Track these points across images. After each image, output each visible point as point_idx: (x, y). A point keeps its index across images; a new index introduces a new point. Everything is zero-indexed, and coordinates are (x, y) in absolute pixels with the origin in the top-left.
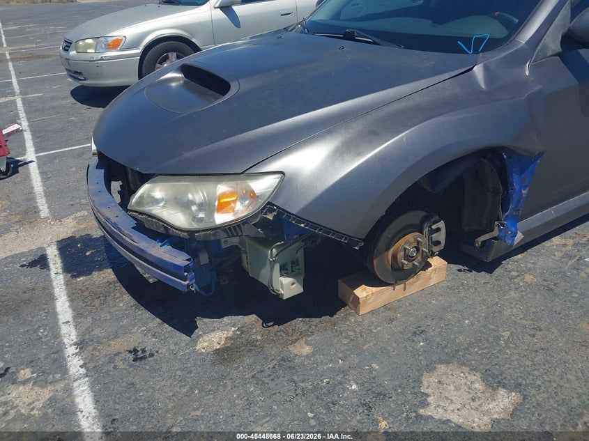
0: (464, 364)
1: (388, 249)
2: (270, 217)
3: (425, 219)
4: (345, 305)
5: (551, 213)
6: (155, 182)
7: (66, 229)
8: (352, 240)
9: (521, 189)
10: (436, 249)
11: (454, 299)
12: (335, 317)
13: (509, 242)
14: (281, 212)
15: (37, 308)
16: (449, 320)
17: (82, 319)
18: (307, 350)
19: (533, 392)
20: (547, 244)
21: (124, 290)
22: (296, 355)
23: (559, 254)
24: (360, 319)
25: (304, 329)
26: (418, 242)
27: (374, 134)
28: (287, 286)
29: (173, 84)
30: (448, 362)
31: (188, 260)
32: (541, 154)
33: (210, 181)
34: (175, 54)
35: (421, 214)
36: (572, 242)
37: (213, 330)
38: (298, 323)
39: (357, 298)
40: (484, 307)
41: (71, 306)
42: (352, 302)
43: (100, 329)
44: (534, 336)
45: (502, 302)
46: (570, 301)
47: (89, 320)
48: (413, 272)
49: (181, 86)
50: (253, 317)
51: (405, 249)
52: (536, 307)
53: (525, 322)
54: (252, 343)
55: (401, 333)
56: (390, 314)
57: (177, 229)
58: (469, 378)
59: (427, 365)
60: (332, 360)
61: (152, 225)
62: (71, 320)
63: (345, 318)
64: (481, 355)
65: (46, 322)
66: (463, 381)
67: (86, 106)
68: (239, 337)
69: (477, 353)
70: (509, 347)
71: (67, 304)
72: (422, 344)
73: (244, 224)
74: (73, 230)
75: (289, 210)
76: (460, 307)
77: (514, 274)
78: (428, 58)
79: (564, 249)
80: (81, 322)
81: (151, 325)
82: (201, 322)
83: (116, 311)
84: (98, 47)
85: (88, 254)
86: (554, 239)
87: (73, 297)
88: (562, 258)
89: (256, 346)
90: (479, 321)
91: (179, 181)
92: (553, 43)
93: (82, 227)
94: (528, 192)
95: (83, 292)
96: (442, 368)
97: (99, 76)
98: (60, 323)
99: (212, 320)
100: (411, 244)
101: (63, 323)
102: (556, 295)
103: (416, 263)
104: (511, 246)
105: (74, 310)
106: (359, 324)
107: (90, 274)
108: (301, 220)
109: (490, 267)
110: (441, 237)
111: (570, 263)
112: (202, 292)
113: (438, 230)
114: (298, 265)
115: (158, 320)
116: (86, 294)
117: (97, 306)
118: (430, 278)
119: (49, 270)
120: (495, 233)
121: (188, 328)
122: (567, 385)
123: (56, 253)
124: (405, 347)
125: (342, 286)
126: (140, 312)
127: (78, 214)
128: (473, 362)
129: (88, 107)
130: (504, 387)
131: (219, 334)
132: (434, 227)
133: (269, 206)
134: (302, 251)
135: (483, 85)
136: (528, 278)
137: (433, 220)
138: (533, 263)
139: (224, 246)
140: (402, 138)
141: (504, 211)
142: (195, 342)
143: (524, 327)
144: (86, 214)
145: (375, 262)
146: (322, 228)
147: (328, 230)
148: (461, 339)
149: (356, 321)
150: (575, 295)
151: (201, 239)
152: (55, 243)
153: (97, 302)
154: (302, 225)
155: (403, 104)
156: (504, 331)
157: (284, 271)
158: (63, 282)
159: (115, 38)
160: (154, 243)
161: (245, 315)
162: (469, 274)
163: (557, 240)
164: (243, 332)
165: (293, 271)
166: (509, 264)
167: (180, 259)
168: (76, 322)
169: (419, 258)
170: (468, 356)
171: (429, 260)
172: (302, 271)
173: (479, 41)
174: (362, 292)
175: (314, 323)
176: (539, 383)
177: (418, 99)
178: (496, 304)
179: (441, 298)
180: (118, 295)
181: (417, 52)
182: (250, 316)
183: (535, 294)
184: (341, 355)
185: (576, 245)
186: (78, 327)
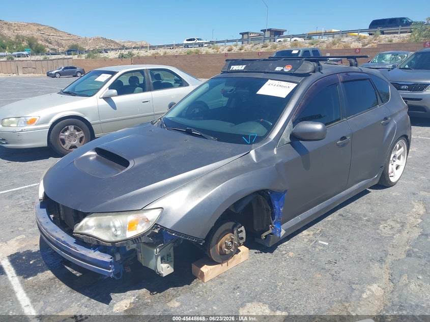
0: (260, 301)
1: (217, 243)
2: (156, 231)
3: (234, 226)
4: (196, 278)
5: (299, 218)
6: (92, 217)
7: (12, 248)
8: (199, 240)
9: (280, 208)
10: (241, 242)
11: (254, 269)
12: (191, 285)
13: (278, 235)
14: (163, 228)
15: (4, 299)
16: (252, 280)
17: (37, 303)
18: (177, 304)
19: (293, 310)
20: (300, 235)
21: (61, 282)
22: (172, 308)
23: (306, 240)
24: (205, 285)
25: (174, 293)
26: (232, 239)
27: (206, 186)
28: (165, 269)
29: (91, 158)
30: (251, 301)
31: (111, 258)
32: (286, 191)
33: (123, 214)
34: (73, 126)
35: (232, 224)
36: (312, 233)
37: (122, 300)
38: (171, 290)
39: (203, 273)
40: (269, 271)
41: (28, 296)
42: (200, 276)
43: (50, 307)
44: (293, 283)
45: (278, 268)
46: (311, 264)
47: (42, 303)
48: (231, 255)
49: (94, 159)
50: (144, 290)
51: (226, 243)
52: (294, 269)
53: (289, 277)
54: (146, 304)
55: (227, 289)
56: (221, 280)
57: (105, 242)
58: (263, 308)
59: (242, 304)
60: (191, 308)
61: (89, 240)
62: (30, 304)
63: (197, 285)
64: (268, 296)
65: (13, 307)
66: (260, 310)
67: (6, 161)
68: (138, 302)
69: (266, 295)
70: (282, 291)
71: (25, 295)
72: (238, 294)
73: (142, 236)
74: (17, 248)
75: (166, 227)
76: (257, 273)
77: (284, 252)
78: (229, 147)
79: (308, 237)
80: (37, 305)
81: (83, 301)
82: (114, 296)
83: (58, 295)
84: (19, 123)
85: (31, 262)
86: (303, 232)
87: (28, 290)
88: (307, 242)
89: (148, 305)
90: (267, 279)
91: (106, 215)
92: (286, 138)
93: (23, 245)
94: (283, 209)
95: (33, 286)
96: (249, 305)
97: (19, 141)
98: (23, 306)
99: (119, 294)
100: (228, 239)
101: (25, 306)
102: (304, 262)
103: (232, 250)
104: (279, 237)
105: (30, 298)
106: (205, 287)
107: (36, 275)
108: (173, 232)
109: (271, 250)
110: (243, 235)
111: (311, 244)
112: (115, 277)
113: (241, 231)
114: (170, 257)
115: (87, 297)
116: (36, 287)
117: (45, 293)
118: (240, 258)
119: (7, 275)
120: (270, 231)
121: (107, 300)
122: (309, 306)
123: (9, 264)
124: (230, 297)
125: (194, 267)
126: (74, 295)
127: (19, 237)
128: (264, 300)
129: (8, 161)
130: (279, 310)
131: (125, 301)
132: (239, 230)
133: (156, 225)
134: (172, 248)
135: (255, 160)
136: (291, 254)
137: (238, 226)
138: (294, 246)
139: (128, 249)
140: (219, 188)
141: (273, 220)
142: (112, 307)
143: (289, 280)
144: (24, 237)
145: (211, 250)
146: (190, 237)
147: (186, 236)
148: (258, 289)
149: (203, 286)
150: (313, 261)
151: (119, 246)
152: (7, 258)
153: (44, 292)
154: (174, 234)
155: (219, 171)
156: (279, 283)
157: (163, 260)
158: (18, 282)
159: (32, 118)
160: (89, 250)
161: (139, 289)
162: (261, 255)
163: (305, 232)
164: (139, 299)
165: (167, 260)
166: (281, 247)
167: (107, 258)
168: (34, 305)
169: (233, 247)
170: (262, 297)
171: (239, 248)
172: (173, 260)
173: (253, 137)
174: (205, 269)
175: (180, 290)
176: (296, 306)
177: (225, 169)
178: (275, 269)
179: (247, 269)
180: (58, 286)
181: (224, 143)
182: (143, 290)
183: (294, 262)
184: (196, 305)
185: (314, 234)
186: (35, 308)
